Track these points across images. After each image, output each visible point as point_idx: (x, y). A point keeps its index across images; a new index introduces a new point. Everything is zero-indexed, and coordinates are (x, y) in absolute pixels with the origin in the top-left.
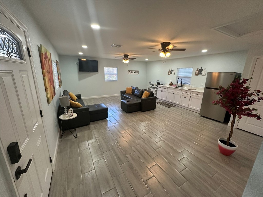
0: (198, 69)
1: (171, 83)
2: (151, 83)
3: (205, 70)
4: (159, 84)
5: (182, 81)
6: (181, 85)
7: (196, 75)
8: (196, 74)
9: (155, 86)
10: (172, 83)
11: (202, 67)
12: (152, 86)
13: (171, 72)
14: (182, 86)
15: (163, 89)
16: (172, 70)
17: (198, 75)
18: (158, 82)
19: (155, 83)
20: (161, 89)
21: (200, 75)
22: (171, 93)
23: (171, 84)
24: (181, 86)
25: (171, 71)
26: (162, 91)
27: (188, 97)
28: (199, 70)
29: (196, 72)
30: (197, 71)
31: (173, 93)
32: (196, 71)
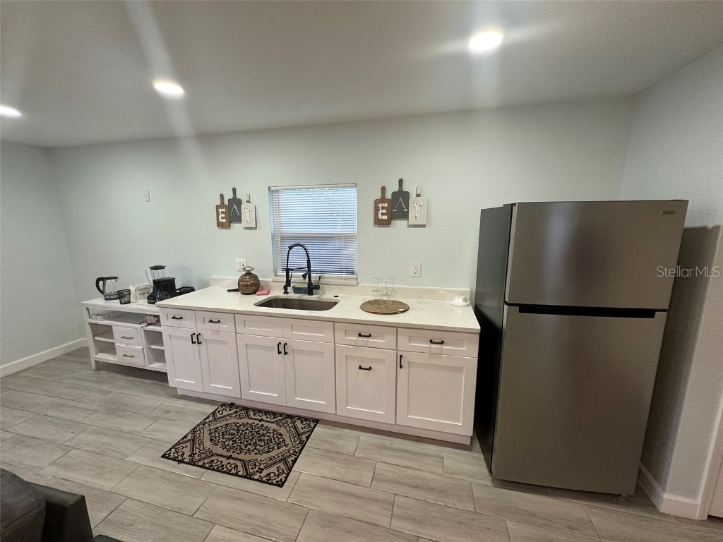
0: (383, 189)
1: (249, 273)
2: (111, 287)
3: (418, 195)
4: (165, 288)
5: (309, 261)
6: (310, 283)
7: (379, 223)
8: (380, 217)
9: (140, 305)
10: (255, 277)
11: (401, 182)
12: (115, 305)
13: (231, 212)
14: (317, 287)
15: (205, 329)
16: (235, 202)
17: (387, 223)
18: (160, 275)
19: (141, 285)
20: (189, 326)
21: (399, 224)
22: (268, 348)
23: (249, 284)
24: (311, 289)
25: (229, 208)
26: (196, 339)
27: (382, 362)
28: (389, 196)
29: (377, 209)
30: (383, 199)
31: (283, 349)
32: (376, 202)
